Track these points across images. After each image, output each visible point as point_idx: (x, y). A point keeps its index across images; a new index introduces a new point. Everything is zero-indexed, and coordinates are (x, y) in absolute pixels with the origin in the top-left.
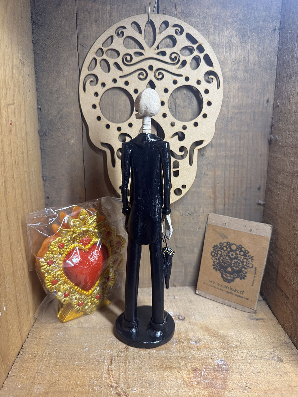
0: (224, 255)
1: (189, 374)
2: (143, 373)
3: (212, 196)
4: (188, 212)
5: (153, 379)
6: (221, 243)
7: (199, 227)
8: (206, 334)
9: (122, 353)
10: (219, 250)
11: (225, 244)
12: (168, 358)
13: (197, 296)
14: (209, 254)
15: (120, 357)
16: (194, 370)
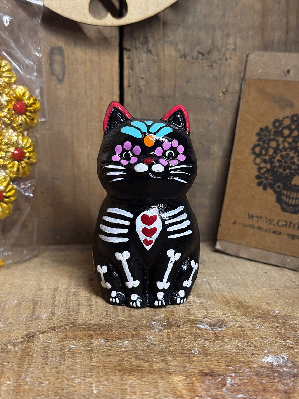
0: (284, 148)
1: (192, 383)
2: (66, 382)
3: (258, 6)
4: (198, 48)
5: (92, 392)
6: (277, 121)
7: (224, 91)
8: (238, 314)
9: (14, 346)
10: (272, 137)
11: (287, 122)
12: (136, 353)
13: (218, 255)
14: (248, 150)
15: (8, 352)
16: (206, 374)
